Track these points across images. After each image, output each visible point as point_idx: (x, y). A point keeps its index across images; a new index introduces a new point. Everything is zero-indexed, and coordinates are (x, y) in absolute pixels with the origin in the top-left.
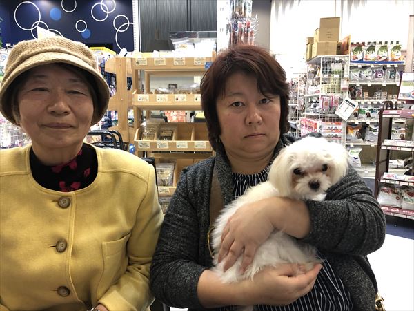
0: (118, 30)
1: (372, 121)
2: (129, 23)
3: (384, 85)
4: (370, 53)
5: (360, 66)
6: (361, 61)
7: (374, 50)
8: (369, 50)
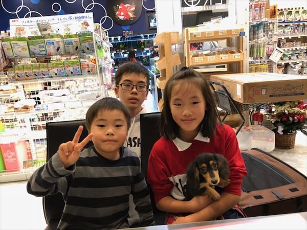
0: (86, 9)
1: (292, 61)
3: (299, 37)
4: (289, 16)
5: (284, 25)
6: (284, 22)
7: (292, 14)
8: (288, 14)
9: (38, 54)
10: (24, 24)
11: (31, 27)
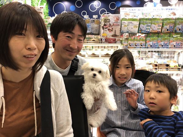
9: (144, 31)
10: (130, 11)
11: (134, 13)
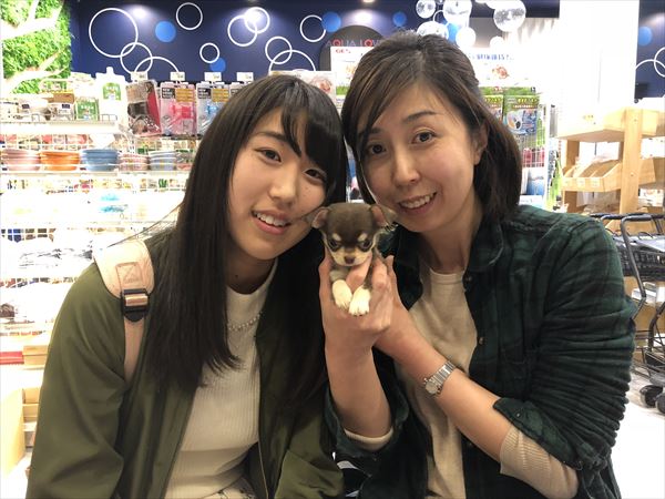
0: (273, 62)
2: (291, 51)
